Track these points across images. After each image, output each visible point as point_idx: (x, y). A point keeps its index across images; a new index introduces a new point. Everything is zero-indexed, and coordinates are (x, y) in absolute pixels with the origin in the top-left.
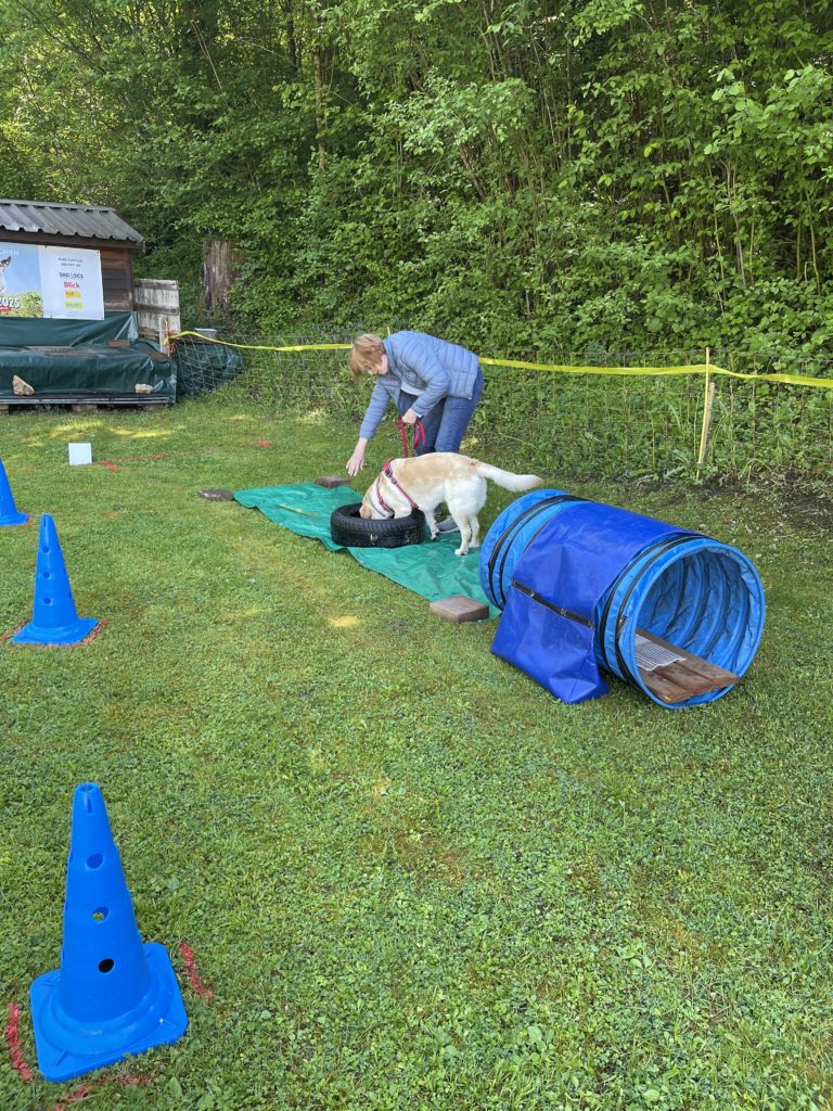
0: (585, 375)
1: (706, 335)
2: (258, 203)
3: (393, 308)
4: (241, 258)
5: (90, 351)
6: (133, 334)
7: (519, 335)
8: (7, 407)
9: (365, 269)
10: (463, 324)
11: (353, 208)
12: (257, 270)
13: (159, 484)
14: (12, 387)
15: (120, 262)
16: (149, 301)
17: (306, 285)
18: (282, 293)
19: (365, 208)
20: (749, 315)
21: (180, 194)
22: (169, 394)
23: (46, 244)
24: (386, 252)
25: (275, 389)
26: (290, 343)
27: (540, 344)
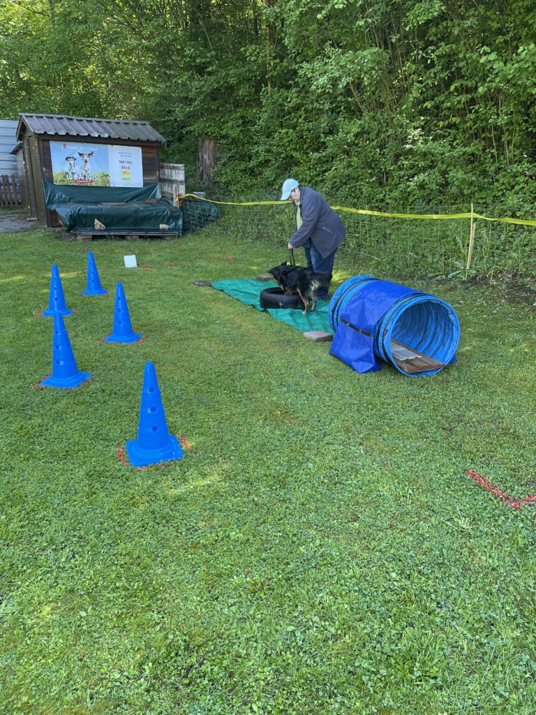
0: (414, 219)
1: (484, 196)
2: (232, 117)
3: (308, 179)
4: (221, 150)
5: (135, 205)
6: (159, 196)
7: (378, 196)
8: (91, 237)
9: (292, 157)
10: (347, 189)
11: (286, 119)
12: (230, 157)
13: (172, 278)
14: (94, 226)
15: (153, 154)
16: (168, 176)
17: (257, 166)
18: (244, 171)
19: (293, 120)
20: (509, 184)
21: (186, 112)
22: (177, 230)
23: (112, 144)
24: (305, 146)
25: (238, 228)
26: (248, 201)
27: (390, 201)
